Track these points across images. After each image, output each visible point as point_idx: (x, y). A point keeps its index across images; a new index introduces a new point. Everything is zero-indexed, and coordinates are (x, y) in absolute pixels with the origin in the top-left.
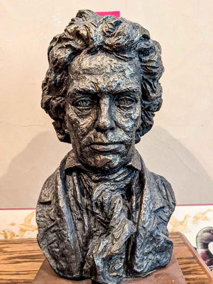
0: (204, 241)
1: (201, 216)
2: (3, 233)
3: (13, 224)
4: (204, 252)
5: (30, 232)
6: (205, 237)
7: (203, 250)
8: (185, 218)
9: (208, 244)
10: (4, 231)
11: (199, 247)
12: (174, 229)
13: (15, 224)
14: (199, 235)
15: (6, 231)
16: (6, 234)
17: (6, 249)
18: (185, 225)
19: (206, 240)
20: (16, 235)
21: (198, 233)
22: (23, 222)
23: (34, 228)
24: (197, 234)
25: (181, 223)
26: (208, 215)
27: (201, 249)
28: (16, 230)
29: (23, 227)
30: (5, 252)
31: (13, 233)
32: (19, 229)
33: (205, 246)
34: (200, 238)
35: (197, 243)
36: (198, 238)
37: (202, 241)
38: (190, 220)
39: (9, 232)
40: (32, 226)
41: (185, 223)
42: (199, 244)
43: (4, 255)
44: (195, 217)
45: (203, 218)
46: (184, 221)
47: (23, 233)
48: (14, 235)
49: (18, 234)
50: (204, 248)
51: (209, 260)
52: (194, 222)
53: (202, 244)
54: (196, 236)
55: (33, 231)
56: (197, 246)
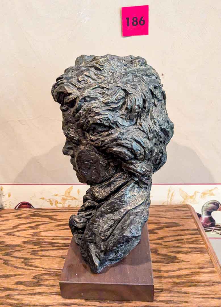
0: (208, 210)
1: (209, 192)
2: (49, 201)
3: (56, 195)
4: (207, 218)
5: (69, 200)
6: (210, 207)
7: (207, 217)
8: (195, 193)
9: (211, 212)
10: (49, 200)
11: (204, 214)
12: (185, 201)
13: (58, 195)
14: (205, 205)
15: (51, 200)
16: (51, 201)
17: (55, 217)
18: (194, 199)
19: (210, 210)
20: (59, 203)
21: (205, 204)
22: (64, 194)
23: (73, 198)
24: (203, 205)
25: (191, 197)
26: (214, 192)
27: (205, 215)
28: (59, 199)
29: (64, 197)
30: (55, 220)
31: (57, 201)
32: (62, 198)
33: (209, 213)
34: (206, 208)
35: (202, 211)
36: (204, 208)
37: (206, 210)
38: (198, 195)
39: (54, 200)
40: (71, 197)
41: (194, 197)
42: (204, 212)
43: (55, 222)
44: (202, 193)
45: (209, 194)
46: (193, 196)
47: (64, 201)
48: (58, 203)
49: (61, 202)
50: (208, 215)
51: (210, 223)
52: (202, 196)
53: (207, 212)
54: (202, 206)
55: (72, 200)
56: (202, 213)
